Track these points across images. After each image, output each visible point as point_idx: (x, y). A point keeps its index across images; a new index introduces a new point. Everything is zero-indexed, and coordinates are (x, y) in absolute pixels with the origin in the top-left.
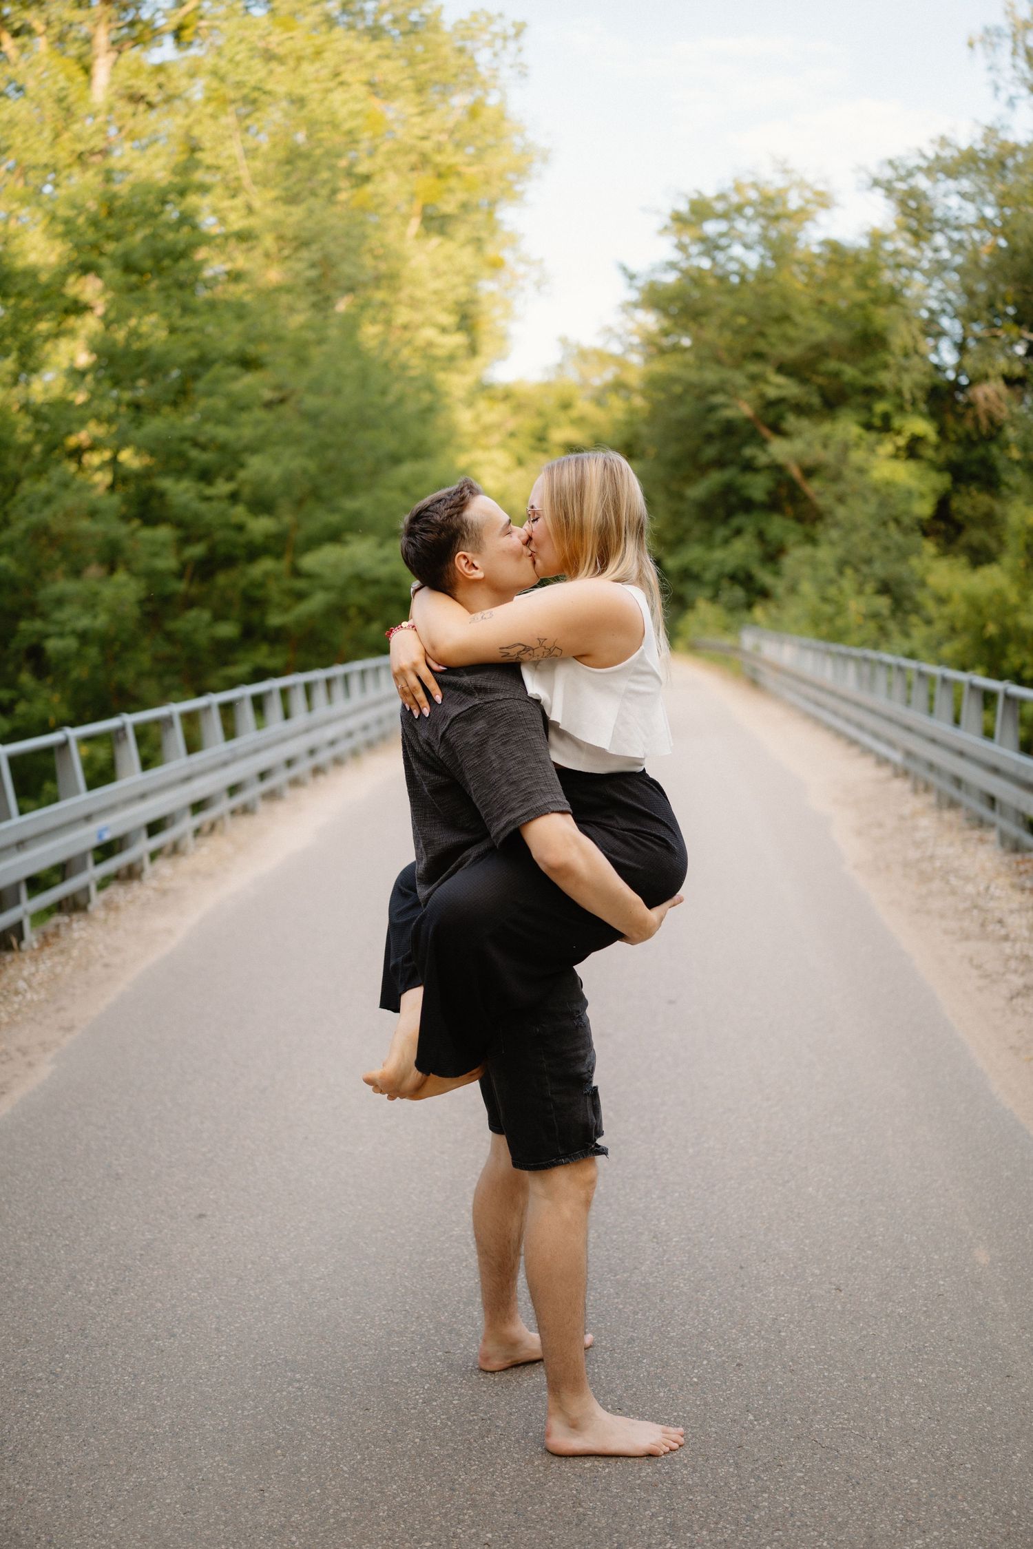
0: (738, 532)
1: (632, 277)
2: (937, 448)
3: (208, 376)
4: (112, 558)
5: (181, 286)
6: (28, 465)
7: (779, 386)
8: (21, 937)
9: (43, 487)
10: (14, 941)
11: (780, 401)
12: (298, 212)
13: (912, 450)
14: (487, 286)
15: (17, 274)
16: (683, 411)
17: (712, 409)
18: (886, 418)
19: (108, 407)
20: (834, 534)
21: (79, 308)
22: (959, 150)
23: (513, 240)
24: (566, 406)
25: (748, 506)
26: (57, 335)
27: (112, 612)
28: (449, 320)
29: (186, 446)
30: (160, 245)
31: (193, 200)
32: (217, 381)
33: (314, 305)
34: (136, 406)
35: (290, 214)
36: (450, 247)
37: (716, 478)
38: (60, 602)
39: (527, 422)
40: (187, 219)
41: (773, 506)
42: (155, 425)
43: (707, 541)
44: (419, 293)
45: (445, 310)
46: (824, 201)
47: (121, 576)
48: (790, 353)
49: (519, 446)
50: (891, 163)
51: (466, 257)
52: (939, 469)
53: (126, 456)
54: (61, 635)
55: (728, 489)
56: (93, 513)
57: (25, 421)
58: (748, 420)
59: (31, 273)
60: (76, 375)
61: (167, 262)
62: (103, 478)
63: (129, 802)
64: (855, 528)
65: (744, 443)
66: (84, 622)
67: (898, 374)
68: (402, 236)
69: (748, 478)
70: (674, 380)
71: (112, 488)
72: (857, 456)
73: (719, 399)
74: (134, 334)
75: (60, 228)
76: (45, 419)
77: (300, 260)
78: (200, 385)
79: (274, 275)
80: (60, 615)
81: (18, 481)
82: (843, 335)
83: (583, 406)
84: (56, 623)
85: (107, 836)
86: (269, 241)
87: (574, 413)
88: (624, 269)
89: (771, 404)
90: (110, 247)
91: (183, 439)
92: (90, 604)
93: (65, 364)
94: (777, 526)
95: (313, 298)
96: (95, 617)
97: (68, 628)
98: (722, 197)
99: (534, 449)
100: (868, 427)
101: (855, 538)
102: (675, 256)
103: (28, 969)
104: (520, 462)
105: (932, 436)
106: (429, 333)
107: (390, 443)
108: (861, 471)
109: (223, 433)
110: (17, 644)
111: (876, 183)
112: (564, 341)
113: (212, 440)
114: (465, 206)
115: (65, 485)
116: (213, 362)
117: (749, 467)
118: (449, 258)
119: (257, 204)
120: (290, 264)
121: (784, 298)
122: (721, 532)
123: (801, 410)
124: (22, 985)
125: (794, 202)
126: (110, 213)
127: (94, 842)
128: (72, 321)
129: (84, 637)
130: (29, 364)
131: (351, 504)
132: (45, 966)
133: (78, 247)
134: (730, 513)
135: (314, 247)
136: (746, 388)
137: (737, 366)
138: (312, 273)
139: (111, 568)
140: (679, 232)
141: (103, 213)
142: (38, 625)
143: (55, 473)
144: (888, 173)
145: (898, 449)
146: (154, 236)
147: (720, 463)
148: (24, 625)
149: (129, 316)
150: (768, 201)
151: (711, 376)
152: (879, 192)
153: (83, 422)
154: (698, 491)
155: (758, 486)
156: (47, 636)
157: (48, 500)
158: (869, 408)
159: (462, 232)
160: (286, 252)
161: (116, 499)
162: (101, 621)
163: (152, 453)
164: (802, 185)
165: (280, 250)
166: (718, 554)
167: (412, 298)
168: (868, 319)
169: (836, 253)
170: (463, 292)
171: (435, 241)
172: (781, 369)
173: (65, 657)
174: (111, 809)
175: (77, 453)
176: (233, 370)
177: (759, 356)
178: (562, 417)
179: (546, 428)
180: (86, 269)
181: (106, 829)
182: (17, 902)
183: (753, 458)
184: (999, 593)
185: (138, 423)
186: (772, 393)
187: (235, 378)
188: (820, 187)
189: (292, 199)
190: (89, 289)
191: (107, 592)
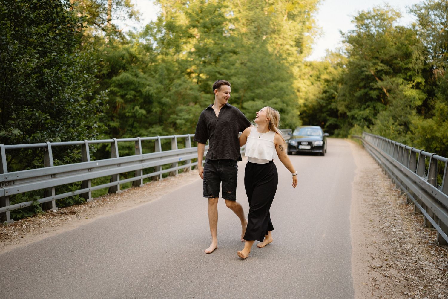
0: (368, 106)
1: (343, 34)
2: (425, 86)
3: (223, 56)
4: (196, 101)
5: (218, 32)
6: (176, 76)
7: (381, 66)
8: (159, 178)
9: (179, 82)
10: (158, 178)
11: (382, 70)
12: (252, 13)
13: (417, 86)
14: (306, 34)
15: (176, 27)
16: (355, 72)
17: (363, 72)
18: (411, 77)
19: (197, 62)
20: (391, 108)
21: (191, 36)
22: (434, 3)
23: (314, 22)
24: (326, 69)
25: (372, 99)
26: (186, 43)
27: (194, 115)
28: (293, 43)
29: (217, 73)
30: (213, 21)
31: (223, 10)
32: (226, 57)
33: (255, 38)
34: (205, 62)
35: (249, 13)
36: (295, 23)
37: (363, 91)
38: (181, 111)
39: (315, 73)
40: (221, 15)
41: (378, 99)
42: (209, 68)
43: (360, 108)
44: (285, 36)
45: (293, 41)
46: (398, 15)
47: (197, 106)
48: (386, 58)
49: (312, 79)
50: (416, 5)
51: (299, 26)
52: (425, 93)
53: (201, 75)
54: (181, 119)
55: (366, 94)
56: (191, 89)
57: (177, 65)
58: (372, 75)
59: (180, 27)
60: (191, 53)
61: (215, 26)
62: (195, 80)
63: (187, 153)
64: (397, 107)
65: (372, 82)
66: (187, 116)
67: (415, 65)
68: (282, 20)
69: (372, 92)
70: (354, 63)
71: (197, 83)
72: (401, 87)
73: (365, 69)
74: (206, 44)
75: (188, 15)
76: (181, 65)
77: (252, 25)
78: (221, 58)
79: (244, 30)
80: (180, 114)
81: (173, 80)
82: (400, 53)
83: (331, 69)
84: (180, 116)
85: (181, 160)
86: (244, 21)
87: (328, 71)
88: (341, 32)
89: (378, 71)
90: (201, 21)
91: (216, 72)
92: (189, 112)
93: (189, 50)
94: (379, 105)
95: (255, 36)
96: (190, 115)
97: (183, 117)
98: (369, 13)
99: (316, 80)
100: (405, 79)
101: (397, 109)
102: (355, 29)
103: (160, 183)
104: (312, 84)
105: (423, 83)
106: (288, 47)
107: (269, 76)
108: (402, 91)
109: (226, 71)
110: (169, 121)
111: (412, 11)
112: (327, 50)
113: (223, 73)
114: (300, 12)
115: (185, 82)
116: (225, 52)
117: (372, 89)
118: (294, 27)
119: (241, 10)
120: (249, 27)
121: (384, 42)
122: (363, 106)
123: (387, 73)
124: (158, 186)
125: (390, 15)
126: (202, 12)
127: (178, 161)
128: (190, 40)
129: (187, 120)
130: (178, 50)
131: (258, 91)
132: (164, 183)
133: (192, 20)
134: (366, 101)
135: (256, 23)
136: (372, 66)
137: (370, 60)
138: (255, 30)
139: (196, 103)
140: (357, 22)
141: (200, 12)
142: (175, 116)
143: (183, 78)
144: (415, 8)
145: (413, 86)
146: (212, 18)
147: (365, 87)
148: (171, 116)
149: (204, 39)
150: (382, 15)
151: (363, 63)
152: (413, 13)
153: (191, 66)
154: (358, 94)
155: (374, 94)
156: (177, 119)
157: (180, 85)
158: (406, 74)
159: (298, 19)
160: (248, 24)
161: (197, 86)
162: (191, 116)
163: (208, 75)
164: (393, 10)
165: (247, 23)
166: (362, 112)
167: (283, 37)
168: (407, 48)
169: (401, 30)
170: (297, 36)
171: (291, 21)
172: (382, 62)
173: (181, 125)
174: (183, 154)
175: (189, 74)
176: (231, 54)
177: (377, 58)
178: (325, 72)
179: (320, 75)
180: (194, 27)
181: (181, 158)
182: (159, 170)
183: (373, 86)
184: (431, 126)
185: (204, 66)
186: (379, 68)
187: (231, 57)
188: (398, 11)
189: (251, 9)
190: (195, 31)
191: (193, 109)
